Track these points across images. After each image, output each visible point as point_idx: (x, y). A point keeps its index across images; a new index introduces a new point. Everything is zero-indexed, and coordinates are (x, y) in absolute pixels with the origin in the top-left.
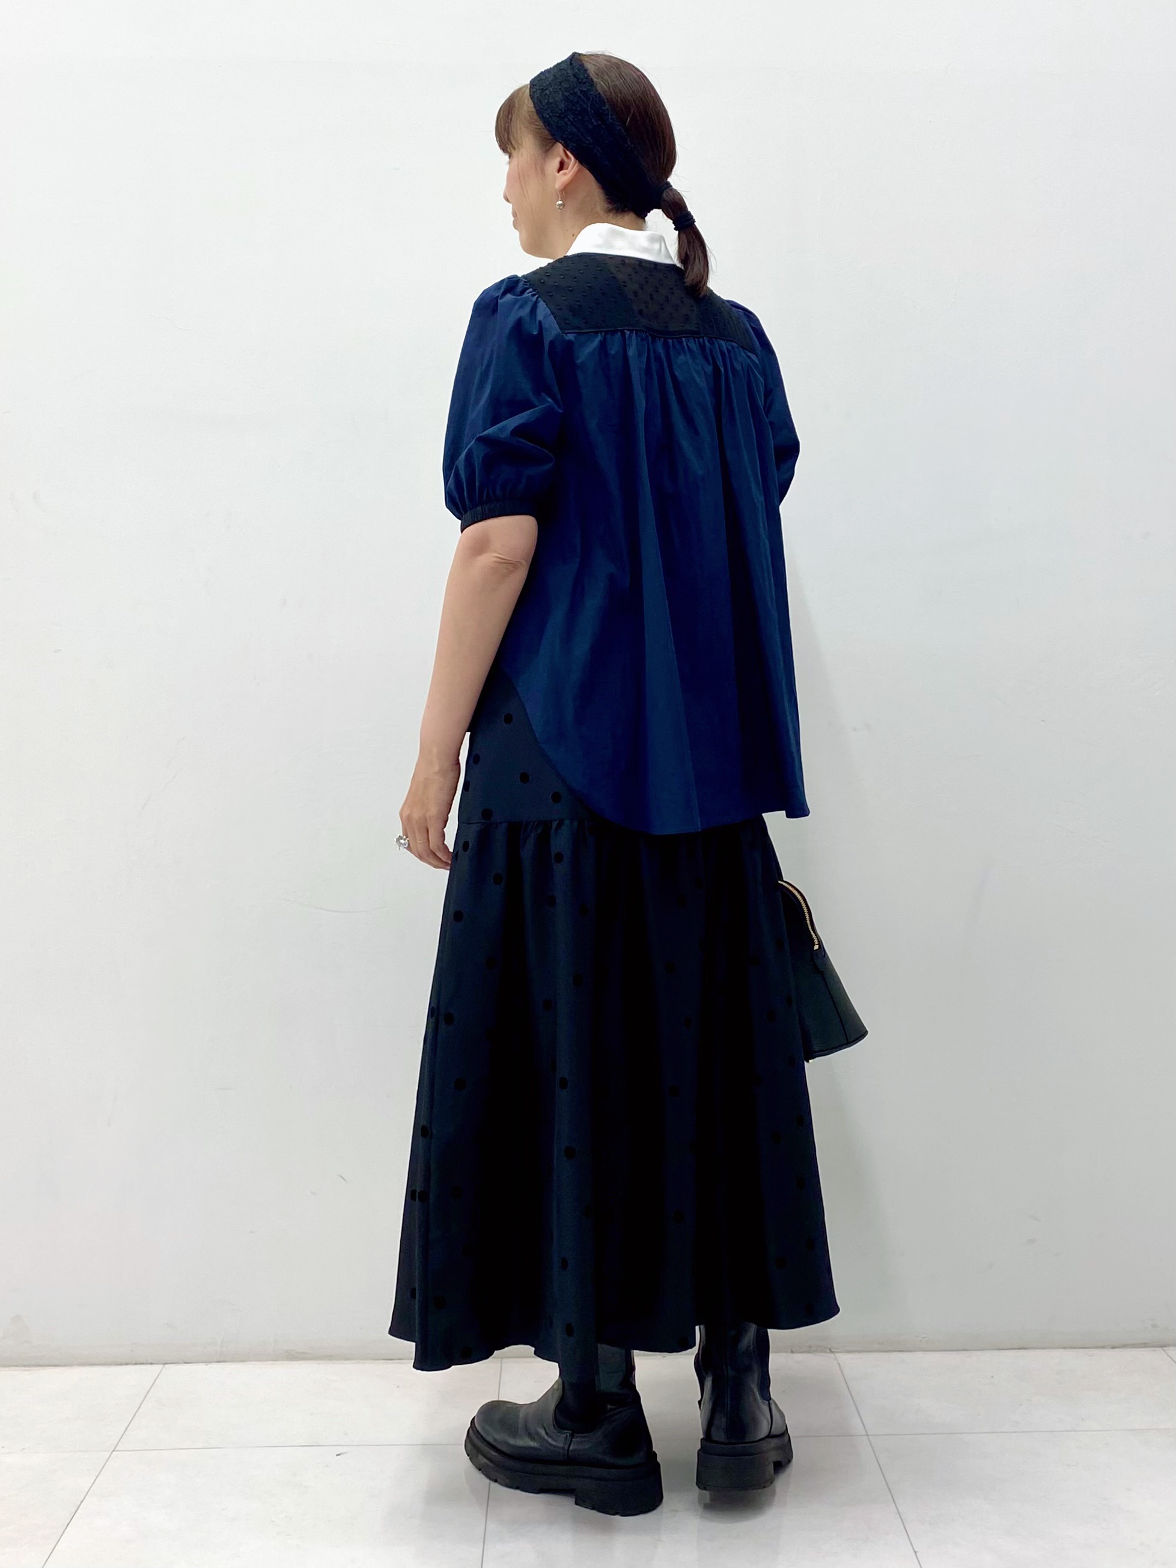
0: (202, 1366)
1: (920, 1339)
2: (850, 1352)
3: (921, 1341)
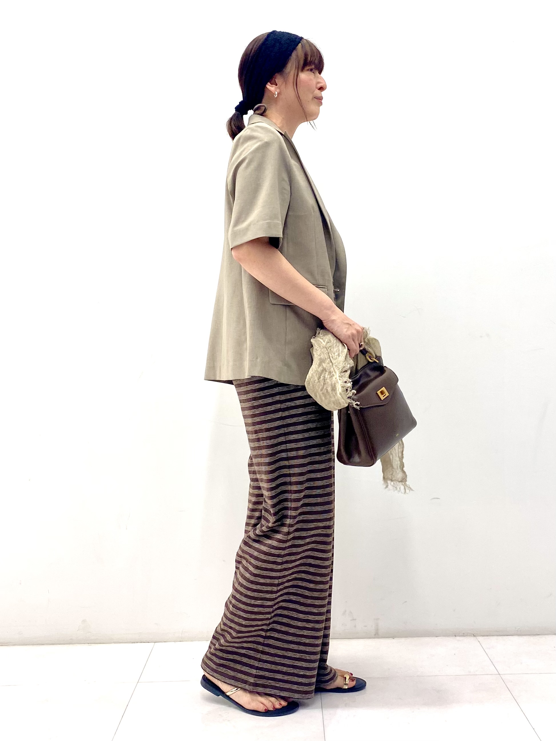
1: (517, 629)
2: (483, 636)
3: (517, 630)
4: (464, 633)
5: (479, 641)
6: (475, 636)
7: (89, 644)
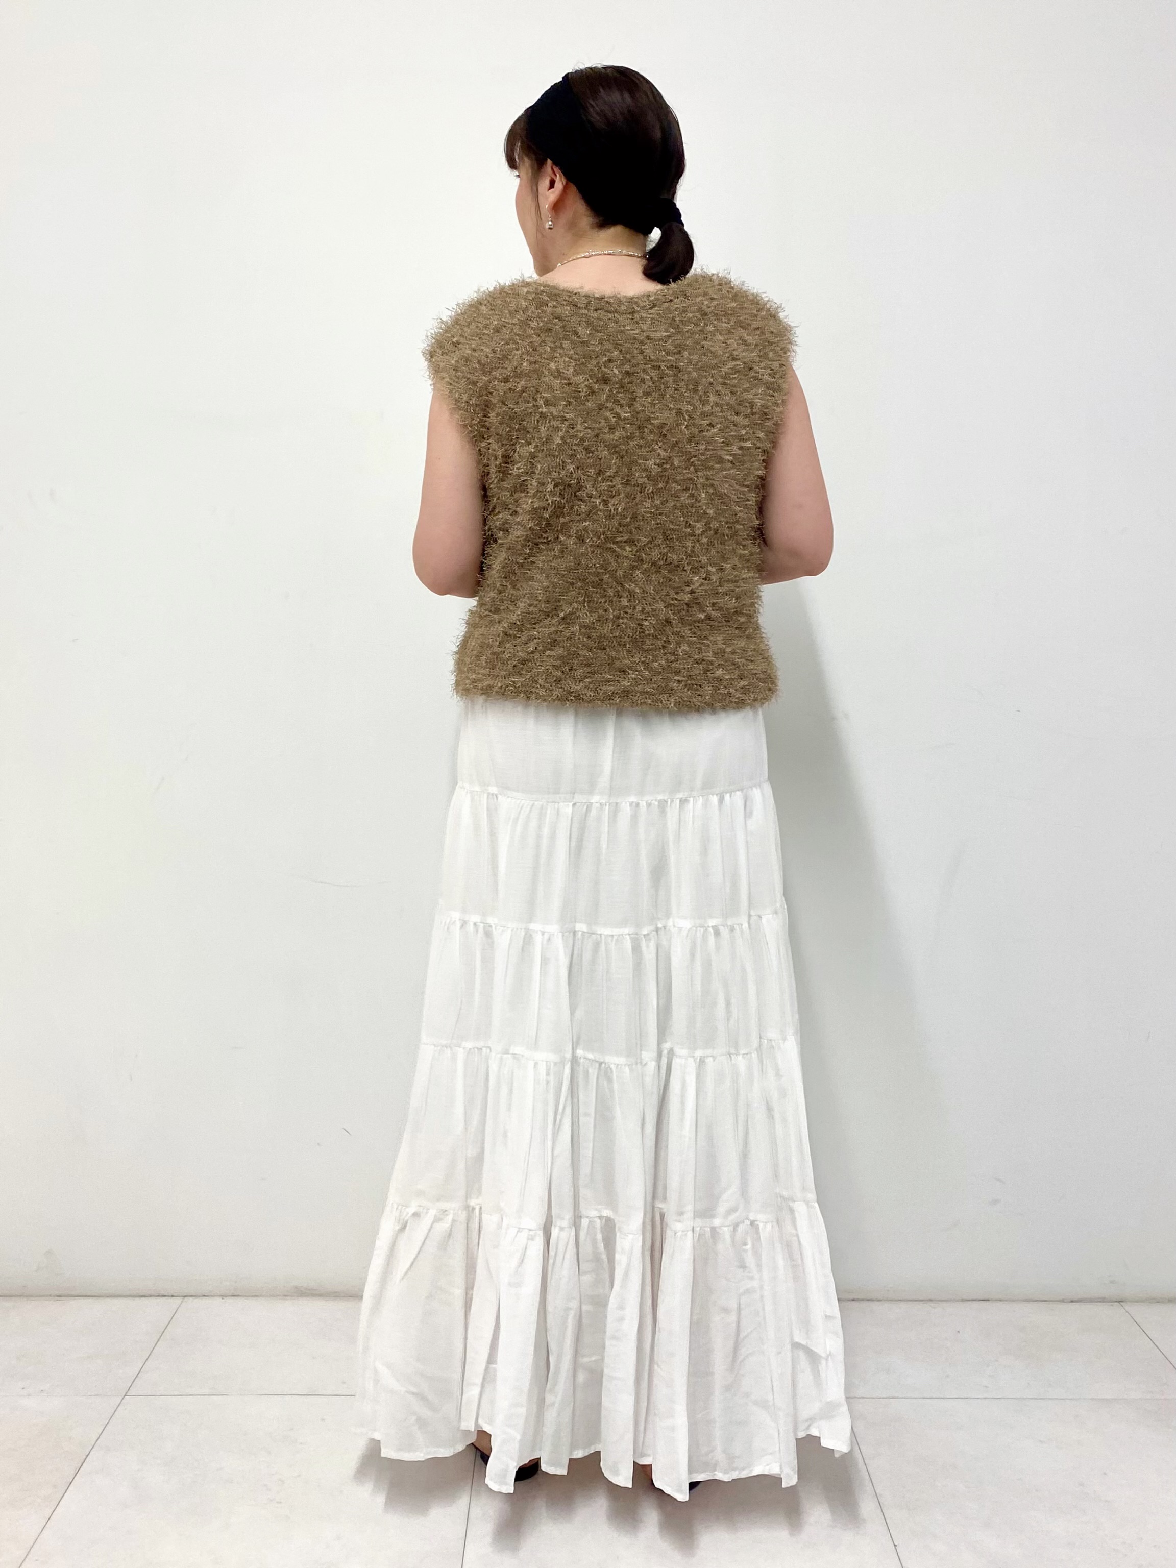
0: (218, 1301)
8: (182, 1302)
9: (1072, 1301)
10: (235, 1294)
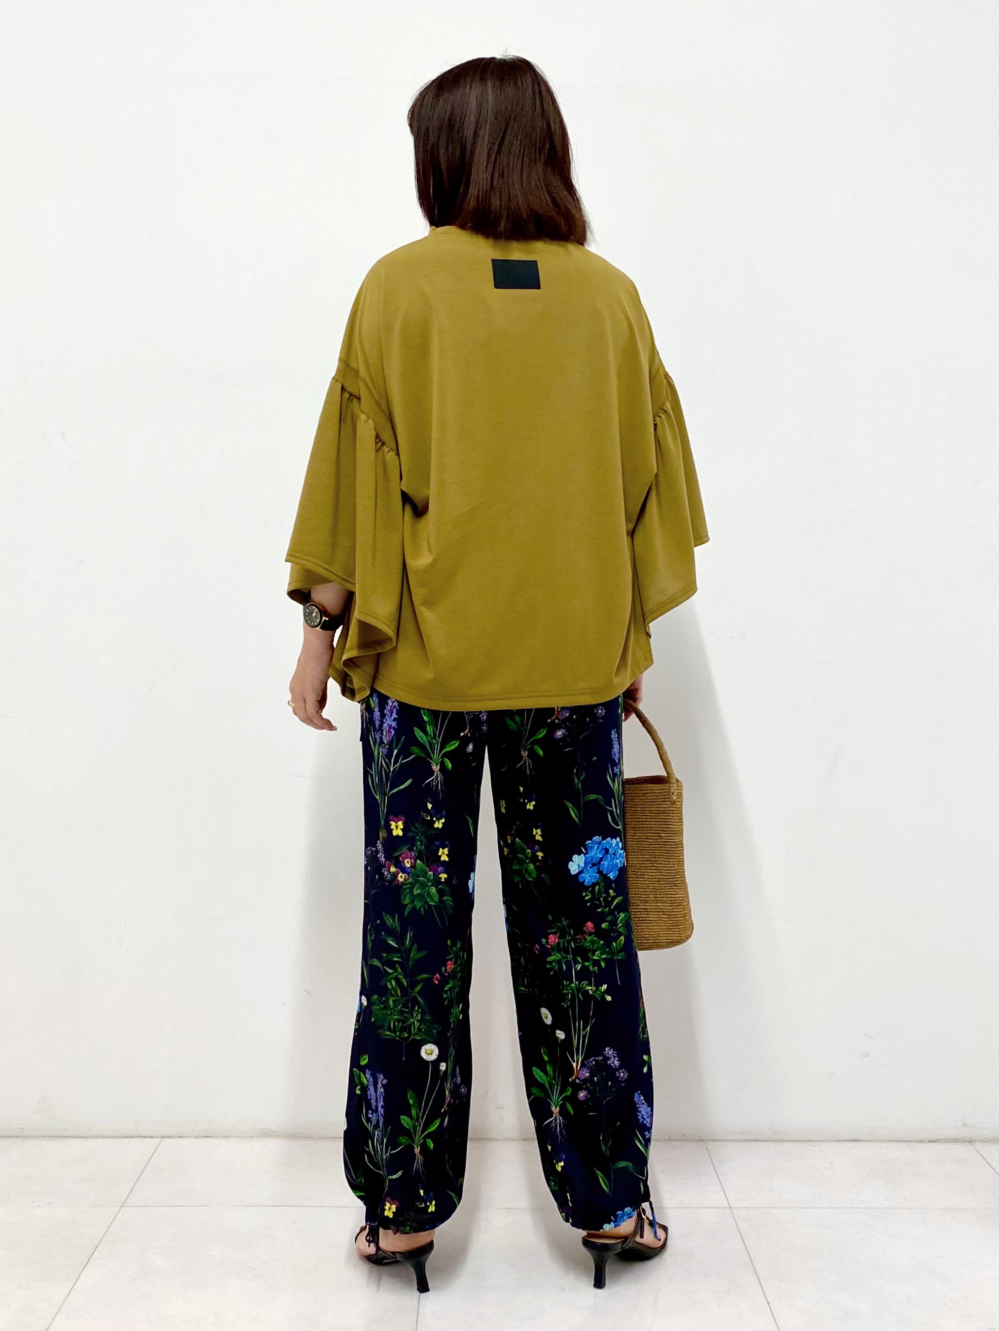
0: (193, 1140)
4: (684, 1135)
5: (708, 1149)
6: (703, 1140)
7: (52, 1138)
8: (161, 1141)
9: (930, 1142)
10: (209, 1135)
